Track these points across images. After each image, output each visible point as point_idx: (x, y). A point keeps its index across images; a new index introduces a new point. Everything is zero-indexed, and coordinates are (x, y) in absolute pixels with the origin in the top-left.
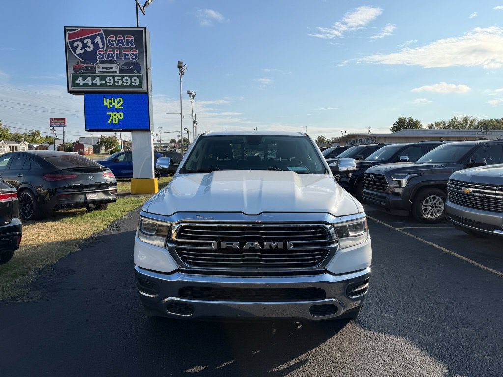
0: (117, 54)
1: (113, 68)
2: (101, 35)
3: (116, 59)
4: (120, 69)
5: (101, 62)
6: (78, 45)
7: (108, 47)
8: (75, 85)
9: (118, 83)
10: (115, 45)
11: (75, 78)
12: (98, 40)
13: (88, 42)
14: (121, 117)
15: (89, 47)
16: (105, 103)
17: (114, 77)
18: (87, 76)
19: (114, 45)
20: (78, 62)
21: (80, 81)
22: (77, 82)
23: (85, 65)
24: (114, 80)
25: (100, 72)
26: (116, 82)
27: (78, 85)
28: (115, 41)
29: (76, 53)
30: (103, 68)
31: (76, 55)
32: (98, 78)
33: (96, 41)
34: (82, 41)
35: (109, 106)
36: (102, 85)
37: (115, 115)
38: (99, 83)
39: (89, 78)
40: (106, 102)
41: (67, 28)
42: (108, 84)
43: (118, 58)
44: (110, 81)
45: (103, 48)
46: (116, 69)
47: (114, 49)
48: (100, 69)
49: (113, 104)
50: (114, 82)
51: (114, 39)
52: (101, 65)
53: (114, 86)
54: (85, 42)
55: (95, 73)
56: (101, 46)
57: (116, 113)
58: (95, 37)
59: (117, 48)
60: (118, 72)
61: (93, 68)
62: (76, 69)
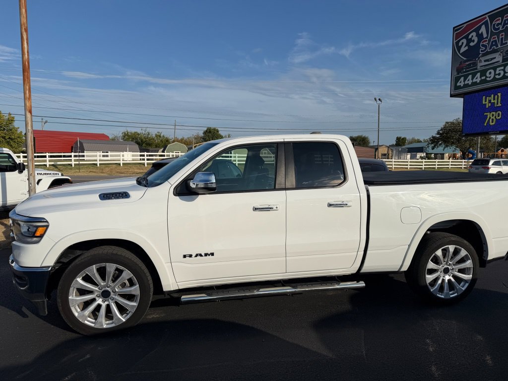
0: (502, 39)
1: (495, 58)
2: (486, 24)
3: (499, 46)
4: (503, 56)
5: (484, 55)
6: (463, 43)
7: (492, 34)
8: (457, 88)
9: (499, 74)
10: (501, 29)
11: (457, 80)
12: (483, 30)
13: (472, 36)
14: (498, 116)
15: (473, 41)
16: (484, 103)
17: (495, 69)
18: (468, 75)
19: (499, 29)
20: (461, 63)
21: (461, 83)
22: (458, 84)
23: (469, 63)
24: (495, 72)
25: (482, 66)
26: (497, 75)
27: (460, 87)
28: (501, 24)
29: (461, 52)
30: (485, 61)
31: (461, 54)
32: (478, 75)
33: (480, 32)
34: (466, 37)
35: (488, 105)
36: (482, 82)
37: (493, 115)
38: (478, 80)
39: (470, 77)
40: (485, 101)
41: (455, 29)
42: (488, 79)
43: (502, 44)
44: (490, 75)
45: (487, 38)
46: (498, 58)
47: (498, 34)
48: (481, 63)
49: (492, 101)
50: (495, 74)
51: (499, 22)
52: (483, 59)
53: (495, 79)
54: (470, 37)
55: (476, 69)
56: (485, 35)
57: (494, 113)
58: (480, 27)
59: (502, 31)
60: (501, 61)
61: (475, 64)
62: (459, 70)
